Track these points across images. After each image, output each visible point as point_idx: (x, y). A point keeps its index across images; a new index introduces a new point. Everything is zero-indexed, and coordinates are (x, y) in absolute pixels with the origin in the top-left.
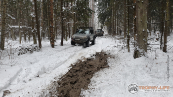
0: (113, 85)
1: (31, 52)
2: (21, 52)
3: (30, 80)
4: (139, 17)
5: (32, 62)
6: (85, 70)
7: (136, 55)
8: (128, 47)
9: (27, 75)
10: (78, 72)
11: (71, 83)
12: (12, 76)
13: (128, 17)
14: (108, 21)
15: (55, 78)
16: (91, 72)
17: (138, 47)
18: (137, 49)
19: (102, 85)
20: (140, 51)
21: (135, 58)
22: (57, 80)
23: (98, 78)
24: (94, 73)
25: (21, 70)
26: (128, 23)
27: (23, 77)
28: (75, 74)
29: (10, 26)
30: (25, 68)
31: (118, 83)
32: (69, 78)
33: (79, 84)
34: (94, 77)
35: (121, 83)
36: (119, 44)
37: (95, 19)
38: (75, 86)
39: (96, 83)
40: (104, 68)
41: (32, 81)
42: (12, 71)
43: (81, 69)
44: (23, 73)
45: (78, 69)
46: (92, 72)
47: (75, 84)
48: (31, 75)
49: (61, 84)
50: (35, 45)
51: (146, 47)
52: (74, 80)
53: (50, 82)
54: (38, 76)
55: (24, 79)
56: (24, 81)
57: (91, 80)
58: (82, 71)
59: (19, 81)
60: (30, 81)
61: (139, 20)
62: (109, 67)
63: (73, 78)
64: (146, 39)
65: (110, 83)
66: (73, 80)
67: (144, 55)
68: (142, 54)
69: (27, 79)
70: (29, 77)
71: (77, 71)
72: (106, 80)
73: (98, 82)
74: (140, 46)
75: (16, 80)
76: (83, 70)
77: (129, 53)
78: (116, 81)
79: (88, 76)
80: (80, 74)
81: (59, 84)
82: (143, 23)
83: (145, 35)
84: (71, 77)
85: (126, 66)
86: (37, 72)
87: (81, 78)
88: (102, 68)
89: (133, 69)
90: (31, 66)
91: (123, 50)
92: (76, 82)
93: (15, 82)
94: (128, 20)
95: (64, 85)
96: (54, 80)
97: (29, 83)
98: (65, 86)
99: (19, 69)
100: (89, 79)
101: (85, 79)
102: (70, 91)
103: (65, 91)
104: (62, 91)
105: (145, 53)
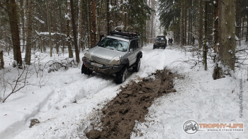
0: (182, 118)
1: (66, 68)
2: (52, 68)
3: (65, 106)
4: (223, 18)
5: (67, 81)
6: (140, 94)
7: (217, 74)
8: (205, 62)
9: (60, 100)
10: (130, 98)
11: (120, 112)
12: (41, 100)
13: (206, 18)
14: (174, 24)
15: (98, 105)
16: (148, 97)
17: (220, 62)
18: (219, 66)
19: (165, 116)
20: (223, 69)
21: (215, 79)
22: (101, 107)
23: (159, 107)
24: (153, 99)
25: (53, 92)
26: (206, 27)
27: (56, 101)
28: (125, 100)
29: (38, 33)
30: (58, 90)
31: (189, 115)
32: (118, 105)
33: (132, 114)
34: (153, 105)
35: (194, 115)
36: (191, 58)
37: (155, 22)
38: (127, 116)
39: (156, 114)
40: (168, 92)
41: (67, 107)
42: (42, 94)
43: (135, 94)
44: (56, 96)
45: (130, 93)
46: (151, 98)
47: (127, 114)
48: (66, 100)
49: (107, 113)
50: (71, 59)
51: (232, 62)
52: (125, 109)
53: (91, 109)
54: (75, 102)
55: (56, 105)
56: (57, 108)
57: (150, 109)
58: (135, 96)
59: (50, 107)
60: (65, 109)
61: (223, 23)
62: (175, 91)
63: (123, 106)
64: (234, 51)
65: (177, 114)
66: (123, 108)
67: (229, 74)
68: (227, 72)
69: (60, 105)
70: (63, 103)
71: (129, 95)
72: (171, 110)
73: (159, 112)
74: (222, 61)
75: (46, 106)
76: (138, 95)
77: (206, 72)
78: (186, 111)
79: (145, 104)
80: (133, 100)
81: (104, 112)
82: (229, 27)
83: (231, 44)
84: (121, 104)
85: (201, 91)
86: (74, 95)
87: (135, 106)
88: (165, 92)
89: (212, 94)
90: (66, 87)
91: (197, 68)
92: (127, 111)
93: (45, 108)
94: (206, 22)
95: (110, 114)
96: (97, 107)
97: (63, 111)
98: (113, 116)
99: (50, 91)
100: (145, 108)
101: (141, 107)
102: (119, 124)
103: (112, 123)
104: (109, 123)
105: (232, 72)
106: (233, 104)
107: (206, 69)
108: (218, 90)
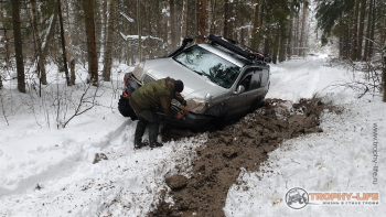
11: (225, 155)
16: (275, 138)
24: (280, 142)
32: (224, 145)
33: (242, 160)
38: (233, 162)
40: (309, 132)
46: (279, 139)
47: (234, 160)
49: (203, 156)
52: (233, 151)
62: (321, 131)
63: (230, 147)
79: (266, 147)
81: (199, 153)
84: (228, 144)
87: (249, 150)
88: (303, 132)
92: (235, 155)
95: (208, 157)
98: (211, 160)
100: (265, 153)
101: (258, 152)
102: (220, 172)
103: (209, 170)
104: (203, 168)
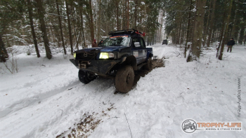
8: (185, 53)
13: (188, 29)
18: (190, 55)
20: (193, 57)
21: (187, 62)
51: (198, 53)
61: (196, 31)
64: (200, 48)
68: (194, 59)
74: (193, 52)
82: (198, 34)
83: (198, 43)
91: (180, 56)
105: (197, 58)
106: (193, 74)
107: (185, 57)
108: (188, 68)
